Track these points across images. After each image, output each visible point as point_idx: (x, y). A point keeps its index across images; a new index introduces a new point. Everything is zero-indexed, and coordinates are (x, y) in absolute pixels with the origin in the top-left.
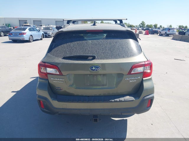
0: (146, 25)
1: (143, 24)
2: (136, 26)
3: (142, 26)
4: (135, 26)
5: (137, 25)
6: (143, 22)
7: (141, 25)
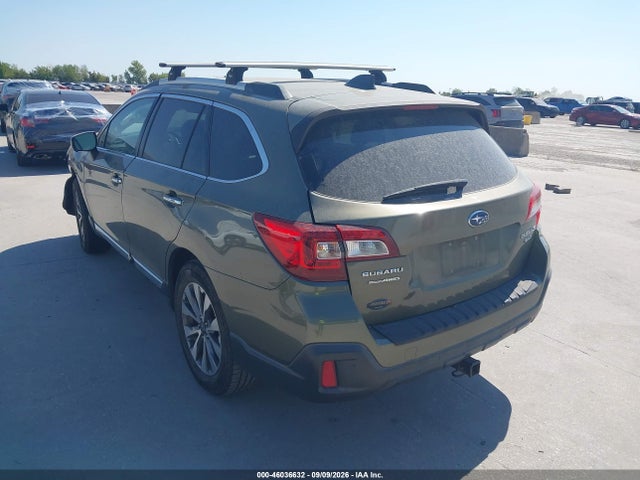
0: (148, 75)
1: (136, 70)
2: (115, 78)
3: (133, 79)
4: (111, 80)
5: (117, 74)
6: (136, 64)
7: (132, 76)
